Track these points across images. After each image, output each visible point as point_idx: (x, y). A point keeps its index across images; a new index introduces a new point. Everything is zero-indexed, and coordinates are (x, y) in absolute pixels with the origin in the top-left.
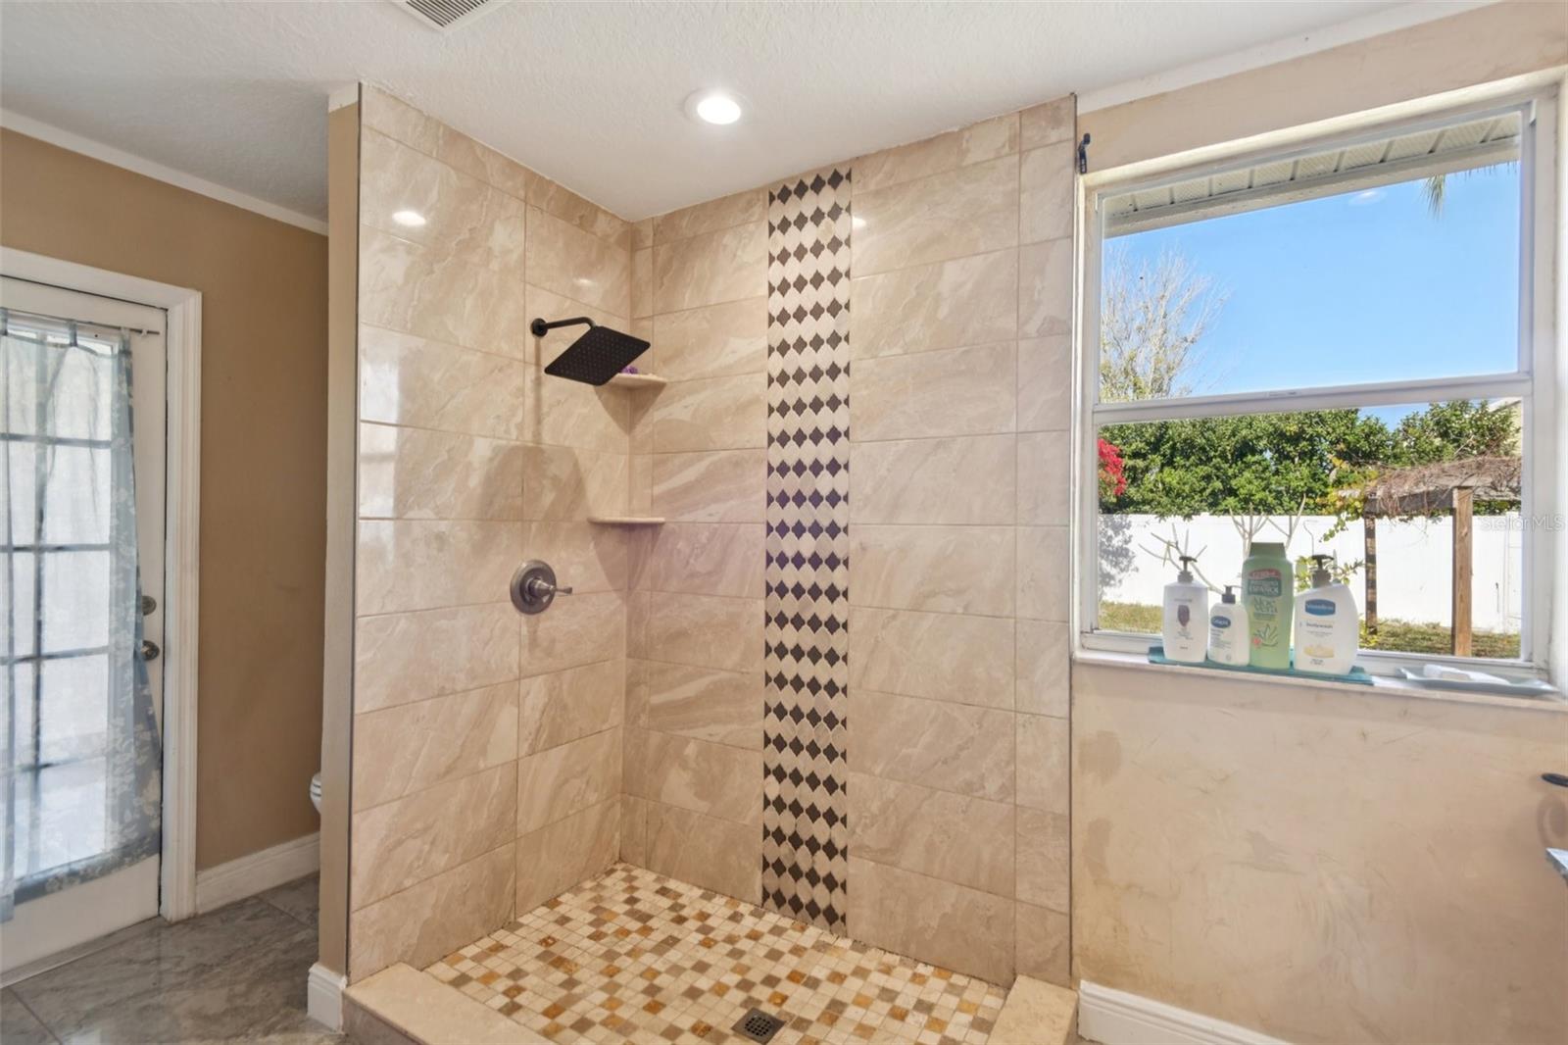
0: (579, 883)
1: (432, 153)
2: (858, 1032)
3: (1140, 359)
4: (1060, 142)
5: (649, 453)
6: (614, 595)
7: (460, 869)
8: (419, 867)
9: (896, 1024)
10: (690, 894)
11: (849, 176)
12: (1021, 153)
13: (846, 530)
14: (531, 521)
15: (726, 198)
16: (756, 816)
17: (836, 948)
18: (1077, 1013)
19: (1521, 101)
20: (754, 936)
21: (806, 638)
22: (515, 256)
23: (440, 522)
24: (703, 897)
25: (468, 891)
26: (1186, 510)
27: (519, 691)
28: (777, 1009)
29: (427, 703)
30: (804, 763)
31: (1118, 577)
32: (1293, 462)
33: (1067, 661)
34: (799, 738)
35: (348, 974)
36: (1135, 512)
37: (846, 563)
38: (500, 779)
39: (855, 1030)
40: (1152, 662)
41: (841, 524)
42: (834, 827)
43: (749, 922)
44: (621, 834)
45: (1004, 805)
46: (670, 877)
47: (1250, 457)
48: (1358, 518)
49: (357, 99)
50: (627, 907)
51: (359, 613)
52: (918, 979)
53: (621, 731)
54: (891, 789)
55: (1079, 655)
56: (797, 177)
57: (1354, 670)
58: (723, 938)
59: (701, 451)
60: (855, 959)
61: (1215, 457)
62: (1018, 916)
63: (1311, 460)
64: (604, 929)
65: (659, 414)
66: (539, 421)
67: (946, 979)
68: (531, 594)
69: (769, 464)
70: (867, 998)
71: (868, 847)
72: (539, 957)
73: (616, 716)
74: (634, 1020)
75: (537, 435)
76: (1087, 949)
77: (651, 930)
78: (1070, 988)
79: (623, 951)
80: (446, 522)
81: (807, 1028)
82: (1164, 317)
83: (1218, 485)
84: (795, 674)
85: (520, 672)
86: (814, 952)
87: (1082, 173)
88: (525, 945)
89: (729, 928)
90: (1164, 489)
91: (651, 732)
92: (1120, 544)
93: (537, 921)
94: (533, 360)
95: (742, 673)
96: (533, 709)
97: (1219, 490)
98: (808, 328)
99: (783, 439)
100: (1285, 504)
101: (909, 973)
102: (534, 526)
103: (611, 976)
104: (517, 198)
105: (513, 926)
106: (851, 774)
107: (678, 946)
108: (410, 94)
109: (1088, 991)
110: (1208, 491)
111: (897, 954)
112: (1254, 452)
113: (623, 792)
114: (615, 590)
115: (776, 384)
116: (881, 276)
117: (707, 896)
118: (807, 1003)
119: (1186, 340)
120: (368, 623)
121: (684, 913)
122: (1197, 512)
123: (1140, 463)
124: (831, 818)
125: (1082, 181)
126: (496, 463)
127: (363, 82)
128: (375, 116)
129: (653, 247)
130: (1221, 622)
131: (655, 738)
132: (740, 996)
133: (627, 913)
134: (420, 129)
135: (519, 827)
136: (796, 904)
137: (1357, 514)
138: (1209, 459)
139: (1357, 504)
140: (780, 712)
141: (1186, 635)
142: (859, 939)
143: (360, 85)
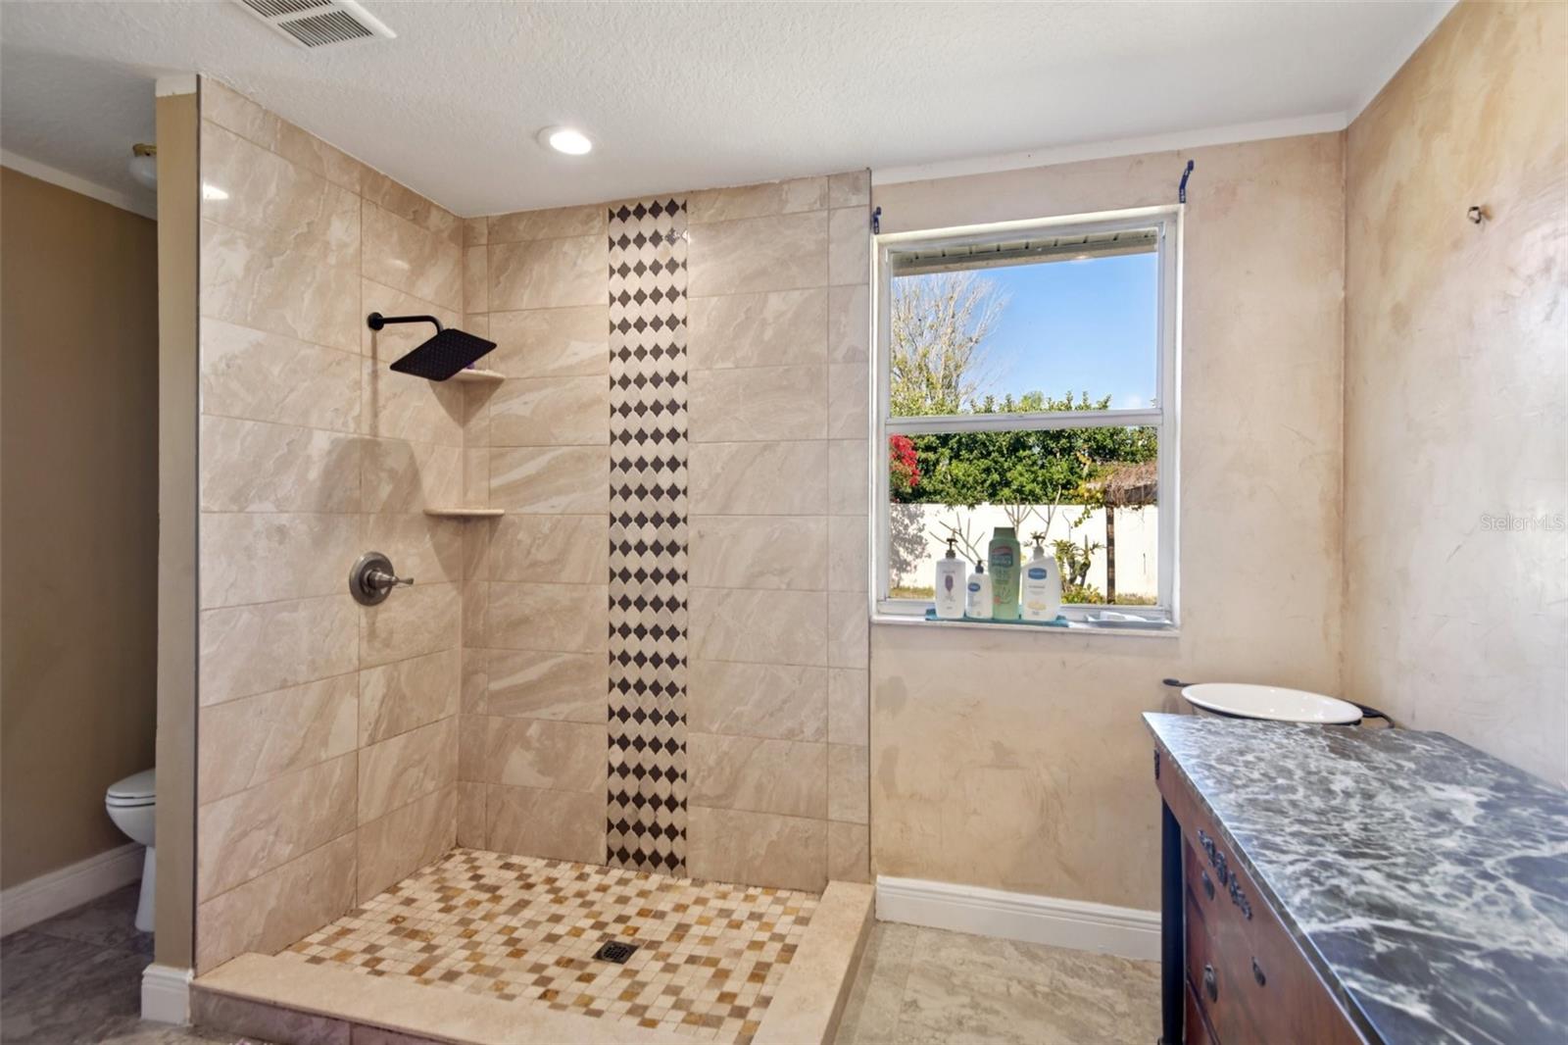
0: (418, 869)
1: (270, 146)
2: (703, 942)
3: (932, 356)
4: (858, 206)
5: (485, 447)
6: (449, 586)
7: (303, 858)
8: (263, 858)
9: (735, 932)
10: (536, 867)
11: (684, 207)
12: (829, 210)
13: (685, 520)
14: (369, 514)
15: (565, 208)
16: (601, 783)
17: (678, 887)
18: (874, 901)
19: (1156, 220)
20: (602, 889)
21: (649, 618)
22: (351, 250)
23: (281, 515)
24: (547, 865)
25: (311, 879)
26: (970, 500)
27: (359, 682)
28: (631, 938)
29: (270, 696)
30: (647, 730)
31: (913, 564)
32: (1055, 456)
33: (867, 624)
34: (642, 708)
35: (194, 966)
36: (928, 502)
37: (685, 549)
38: (341, 769)
39: (701, 940)
40: (927, 619)
41: (681, 515)
42: (674, 783)
43: (595, 879)
44: (457, 821)
45: (818, 745)
46: (512, 854)
47: (1021, 452)
48: (1101, 506)
49: (194, 90)
50: (473, 883)
51: (203, 605)
52: (748, 898)
53: (457, 721)
54: (725, 744)
55: (876, 618)
56: (637, 199)
57: (1059, 618)
58: (572, 894)
59: (542, 446)
60: (695, 892)
61: (994, 451)
62: (829, 834)
63: (1069, 455)
64: (453, 903)
65: (494, 409)
66: (375, 415)
67: (772, 894)
68: (369, 587)
69: (612, 461)
70: (708, 918)
71: (706, 795)
72: (391, 933)
73: (453, 706)
74: (500, 965)
75: (374, 428)
76: (882, 850)
77: (501, 897)
78: (870, 883)
79: (476, 917)
80: (286, 515)
81: (659, 947)
82: (953, 317)
83: (996, 477)
84: (638, 651)
85: (360, 663)
86: (659, 893)
87: (876, 233)
88: (373, 926)
89: (579, 886)
90: (952, 480)
91: (490, 717)
92: (915, 532)
93: (380, 906)
94: (370, 354)
95: (587, 654)
96: (372, 700)
97: (997, 482)
98: (649, 338)
99: (625, 437)
100: (1049, 494)
101: (742, 895)
102: (372, 518)
103: (470, 937)
104: (353, 192)
105: (357, 913)
106: (690, 734)
107: (530, 906)
108: (253, 90)
109: (882, 883)
110: (988, 482)
111: (731, 883)
112: (1025, 447)
113: (460, 780)
114: (452, 581)
115: (617, 387)
116: (716, 299)
117: (553, 862)
118: (656, 930)
119: (971, 340)
120: (211, 616)
121: (531, 880)
122: (979, 501)
123: (931, 456)
124: (672, 775)
125: (875, 239)
126: (334, 456)
127: (202, 75)
128: (213, 109)
129: (488, 245)
130: (974, 587)
131: (495, 723)
132: (597, 934)
133: (473, 888)
134: (258, 122)
135: (360, 816)
136: (639, 857)
137: (1100, 504)
138: (989, 454)
139: (1099, 495)
140: (624, 686)
141: (950, 598)
142: (696, 878)
143: (199, 78)
